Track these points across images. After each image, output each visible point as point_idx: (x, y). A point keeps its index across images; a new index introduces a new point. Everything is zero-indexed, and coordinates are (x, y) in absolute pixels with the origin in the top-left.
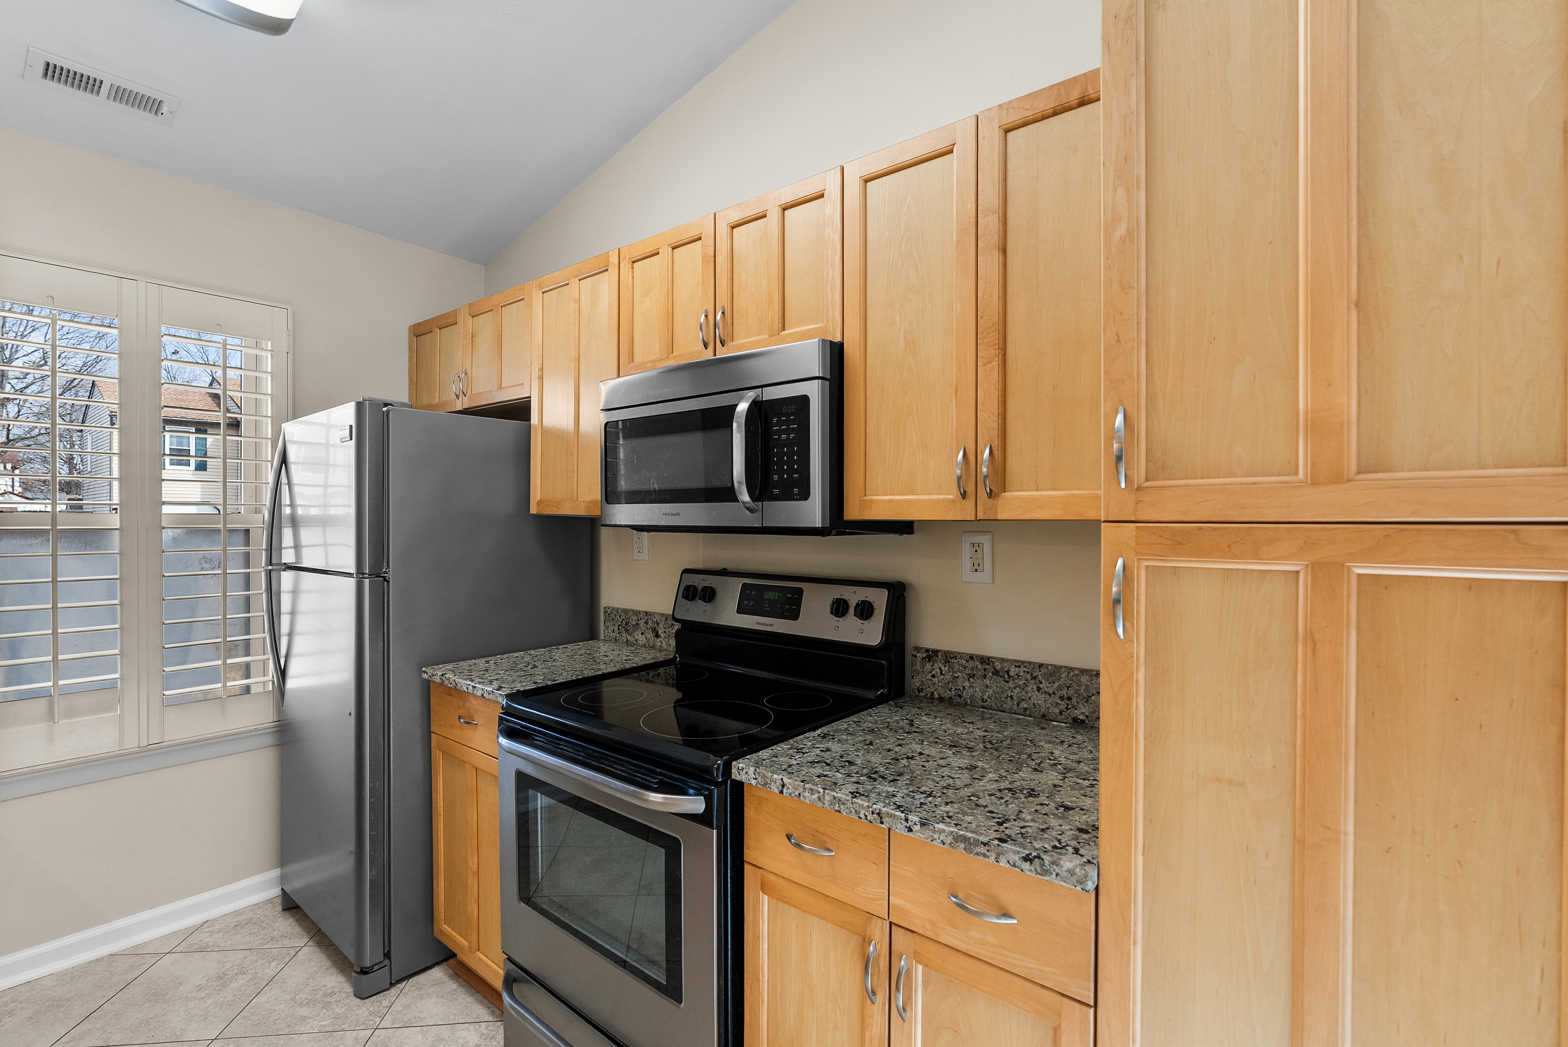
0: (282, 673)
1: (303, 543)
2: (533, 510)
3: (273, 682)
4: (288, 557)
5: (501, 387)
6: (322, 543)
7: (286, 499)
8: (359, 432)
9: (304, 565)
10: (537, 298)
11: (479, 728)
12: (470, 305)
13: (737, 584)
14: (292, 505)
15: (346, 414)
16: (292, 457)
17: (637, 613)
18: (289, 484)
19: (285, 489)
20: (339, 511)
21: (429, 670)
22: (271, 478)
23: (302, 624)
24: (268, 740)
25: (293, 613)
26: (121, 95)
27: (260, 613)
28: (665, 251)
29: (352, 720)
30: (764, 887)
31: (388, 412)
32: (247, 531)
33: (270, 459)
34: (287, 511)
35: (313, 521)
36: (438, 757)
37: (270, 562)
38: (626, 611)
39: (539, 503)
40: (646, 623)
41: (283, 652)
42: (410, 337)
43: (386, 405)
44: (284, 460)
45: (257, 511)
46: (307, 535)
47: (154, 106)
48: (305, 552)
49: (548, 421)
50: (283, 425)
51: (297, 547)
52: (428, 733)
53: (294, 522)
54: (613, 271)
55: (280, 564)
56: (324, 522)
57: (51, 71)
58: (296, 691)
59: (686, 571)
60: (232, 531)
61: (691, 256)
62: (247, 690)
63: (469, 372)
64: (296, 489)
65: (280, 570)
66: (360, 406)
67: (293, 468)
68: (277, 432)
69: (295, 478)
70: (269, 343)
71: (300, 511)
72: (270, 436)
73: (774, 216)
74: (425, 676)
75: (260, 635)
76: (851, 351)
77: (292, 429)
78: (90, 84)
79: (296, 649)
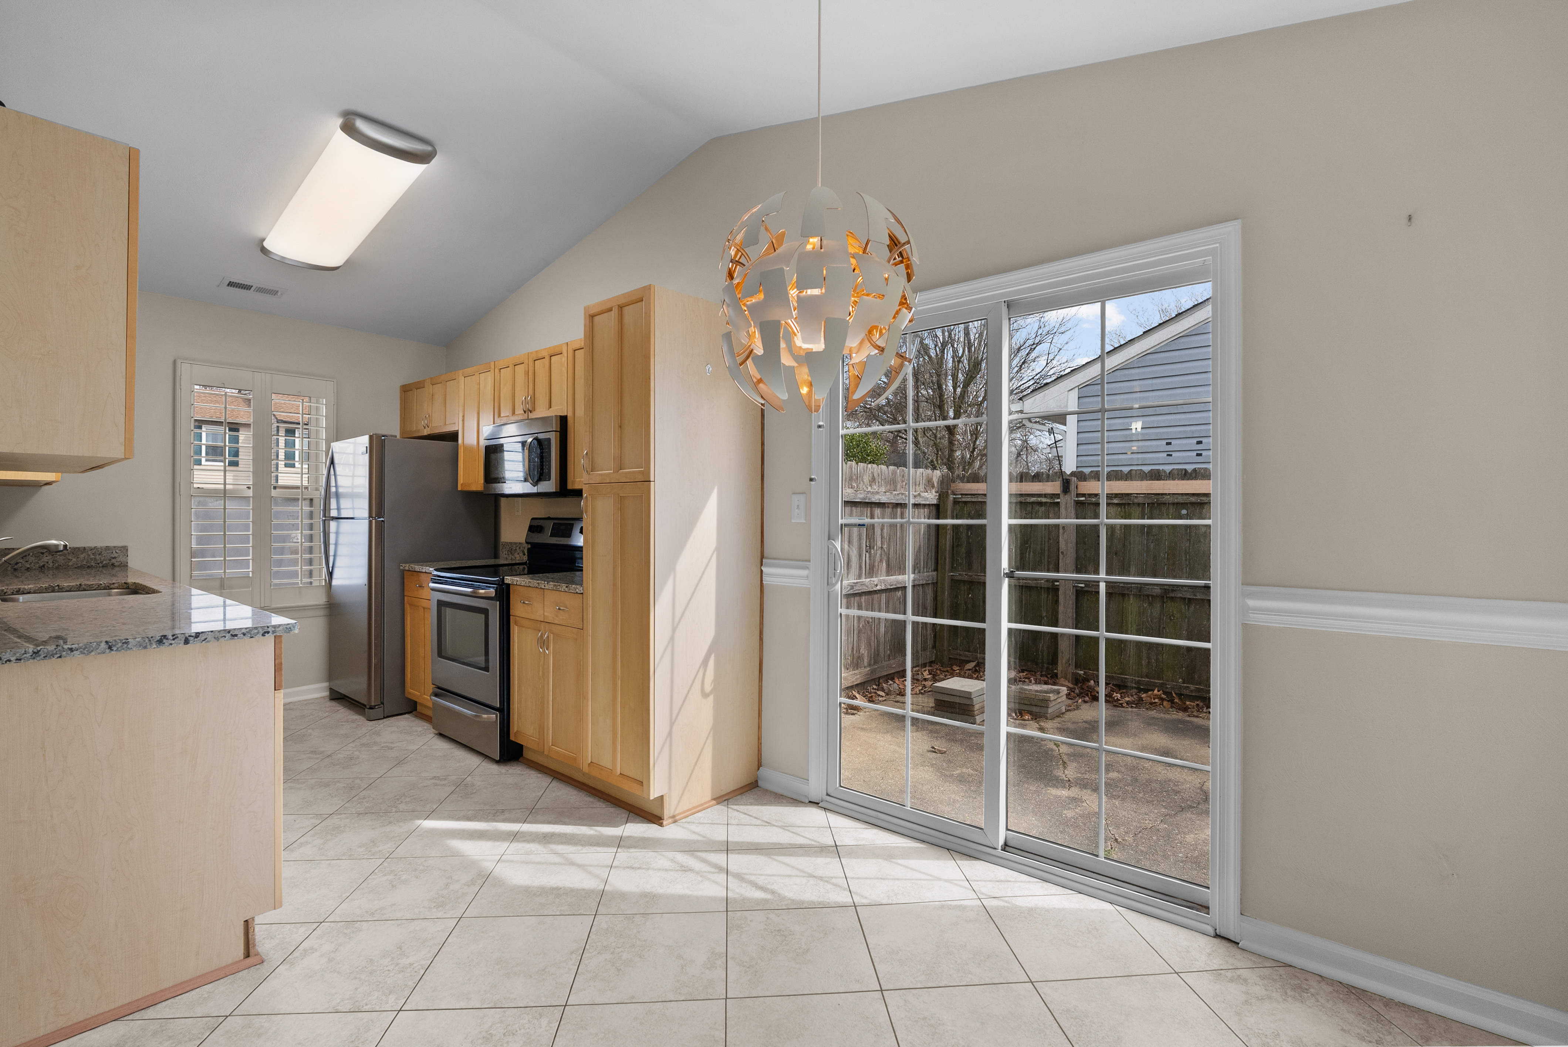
0: (331, 574)
1: (342, 507)
2: (459, 489)
3: (326, 580)
4: (334, 513)
5: (445, 424)
6: (352, 507)
7: (333, 483)
8: (371, 450)
9: (342, 516)
10: (462, 379)
11: (425, 588)
12: (431, 378)
13: (551, 524)
14: (336, 486)
15: (364, 440)
16: (336, 461)
17: (515, 543)
18: (335, 475)
19: (333, 478)
20: (360, 490)
21: (404, 565)
22: (325, 472)
23: (341, 550)
24: (321, 612)
25: (336, 544)
26: (260, 290)
27: (319, 543)
28: (511, 366)
29: (366, 587)
30: (516, 623)
31: (384, 439)
32: (311, 500)
33: (324, 461)
34: (333, 489)
35: (346, 496)
36: (407, 607)
37: (325, 516)
38: (511, 543)
39: (462, 485)
40: (520, 548)
41: (331, 565)
42: (401, 393)
43: (383, 436)
44: (332, 462)
45: (317, 489)
46: (344, 503)
47: (274, 293)
48: (342, 511)
49: (467, 442)
50: (332, 444)
51: (338, 509)
52: (403, 596)
53: (337, 495)
54: (492, 371)
55: (330, 517)
56: (353, 496)
57: (231, 284)
58: (339, 586)
59: (533, 519)
60: (305, 499)
61: (520, 369)
62: (311, 583)
63: (430, 415)
64: (338, 478)
65: (330, 520)
66: (371, 437)
67: (337, 466)
68: (328, 447)
69: (338, 473)
70: (324, 400)
71: (340, 490)
72: (324, 450)
73: (547, 358)
74: (402, 568)
75: (319, 554)
76: (570, 420)
77: (336, 446)
78: (248, 287)
79: (337, 564)
